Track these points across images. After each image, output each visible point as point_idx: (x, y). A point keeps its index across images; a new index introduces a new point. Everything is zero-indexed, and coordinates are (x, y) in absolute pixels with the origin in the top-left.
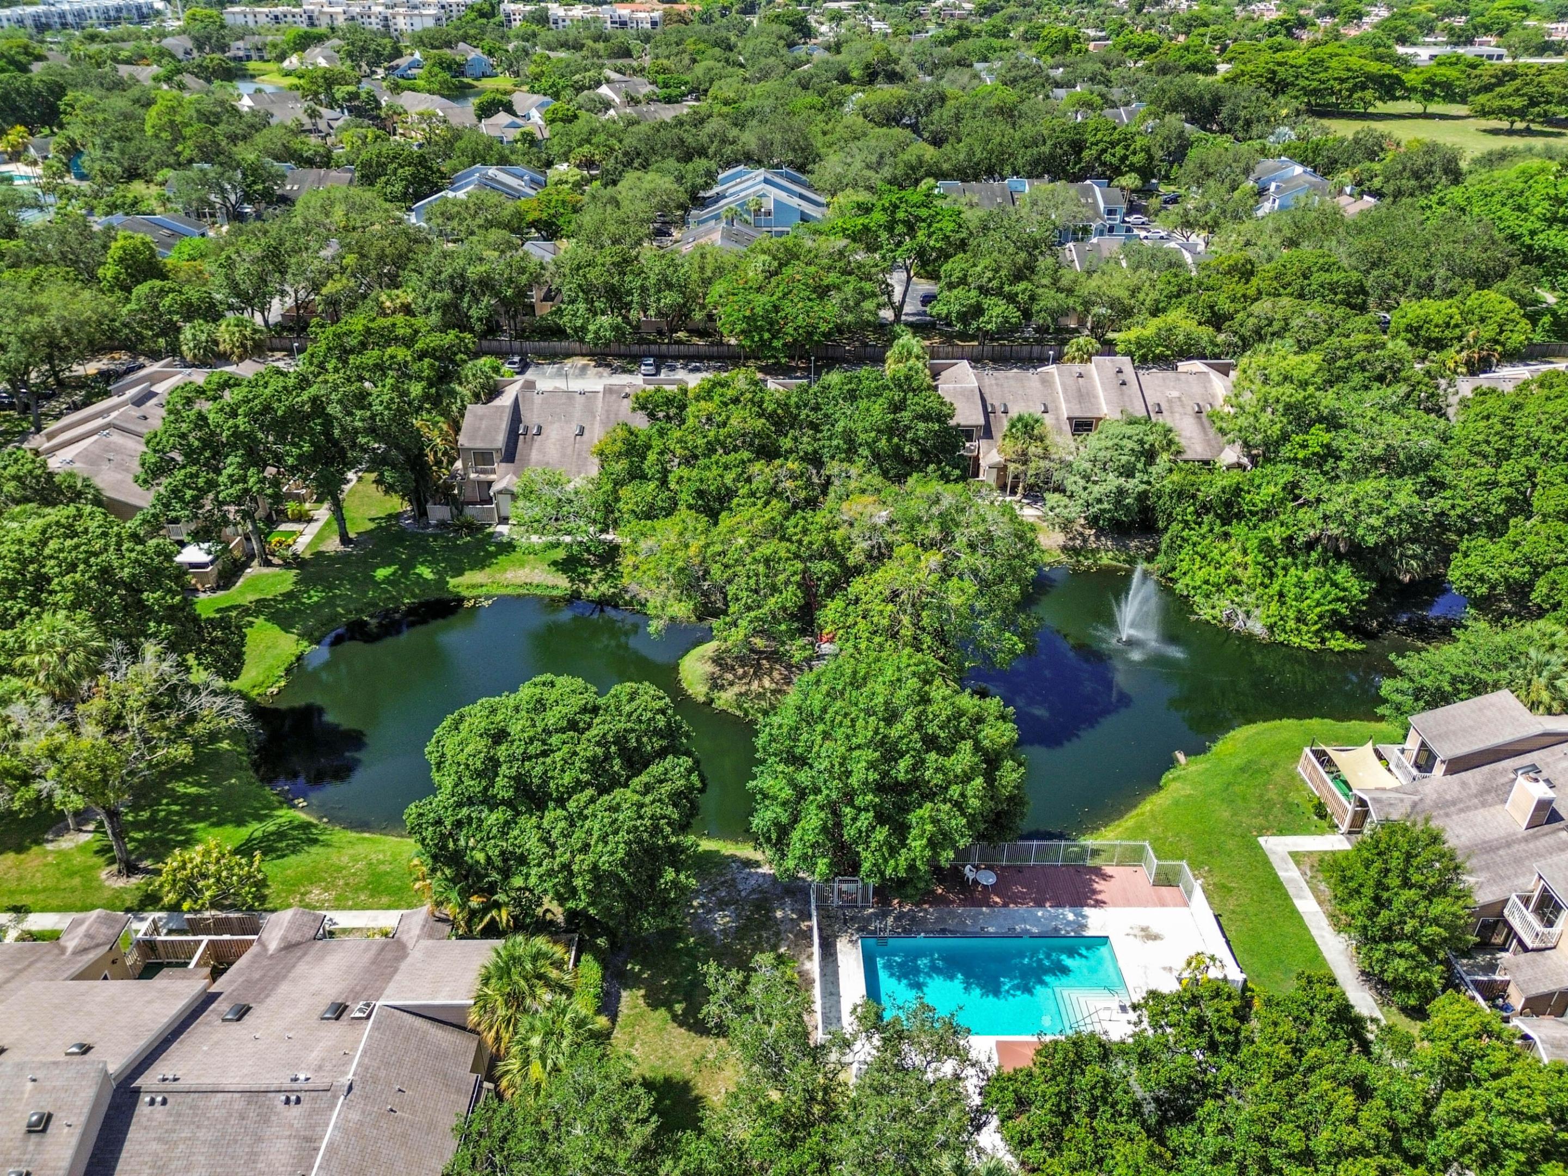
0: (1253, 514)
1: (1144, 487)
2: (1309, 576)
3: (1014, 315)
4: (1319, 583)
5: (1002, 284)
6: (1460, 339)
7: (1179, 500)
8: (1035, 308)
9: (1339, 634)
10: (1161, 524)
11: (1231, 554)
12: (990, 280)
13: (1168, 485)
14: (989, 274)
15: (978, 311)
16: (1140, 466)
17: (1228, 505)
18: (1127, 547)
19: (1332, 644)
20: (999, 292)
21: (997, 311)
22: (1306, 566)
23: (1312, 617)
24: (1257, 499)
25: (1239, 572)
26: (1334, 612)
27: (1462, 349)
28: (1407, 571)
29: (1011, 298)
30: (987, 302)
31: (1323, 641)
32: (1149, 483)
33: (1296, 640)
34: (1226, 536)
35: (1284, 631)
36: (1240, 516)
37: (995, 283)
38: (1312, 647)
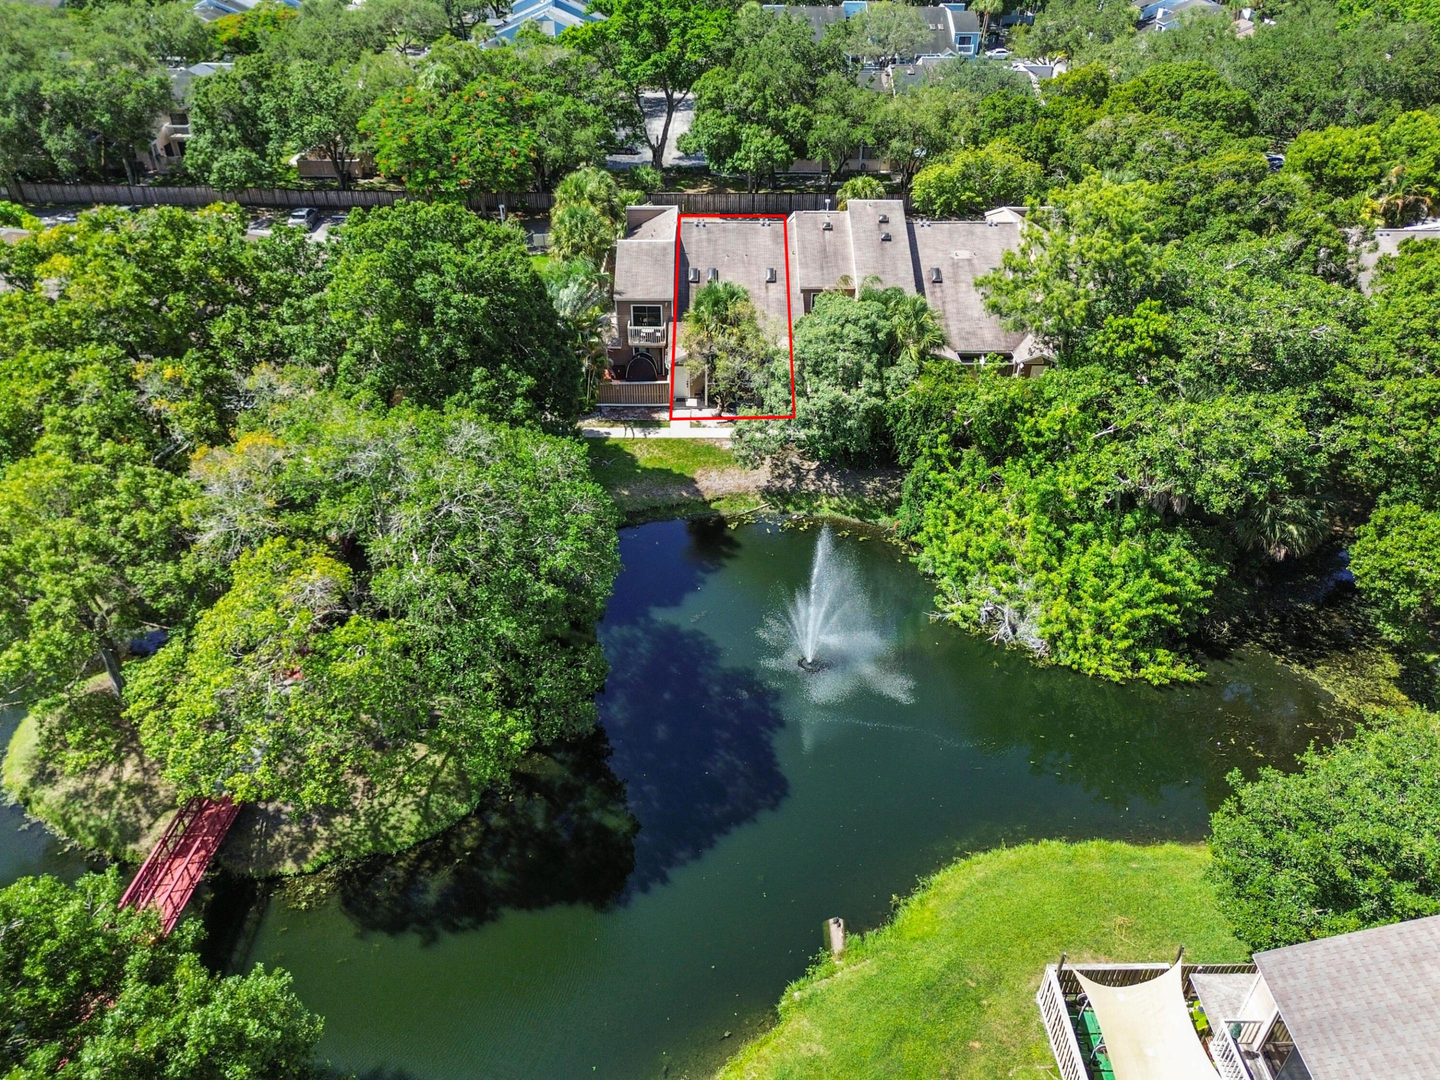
0: (1037, 448)
1: (874, 401)
2: (1119, 555)
3: (780, 148)
4: (1135, 566)
5: (766, 105)
6: (1377, 179)
7: (926, 423)
8: (811, 139)
9: (1162, 654)
10: (902, 460)
11: (1000, 512)
12: (751, 102)
13: (909, 400)
14: (748, 93)
15: (734, 142)
16: (869, 367)
17: (1001, 431)
18: (859, 489)
19: (1150, 672)
20: (761, 119)
21: (757, 142)
22: (1117, 538)
23: (1119, 627)
24: (1043, 424)
25: (1012, 542)
26: (1156, 619)
27: (1380, 193)
28: (1283, 542)
29: (778, 127)
30: (746, 131)
31: (1137, 665)
32: (881, 394)
33: (1090, 664)
34: (996, 482)
35: (1074, 647)
36: (1018, 450)
37: (756, 106)
38: (1116, 676)
